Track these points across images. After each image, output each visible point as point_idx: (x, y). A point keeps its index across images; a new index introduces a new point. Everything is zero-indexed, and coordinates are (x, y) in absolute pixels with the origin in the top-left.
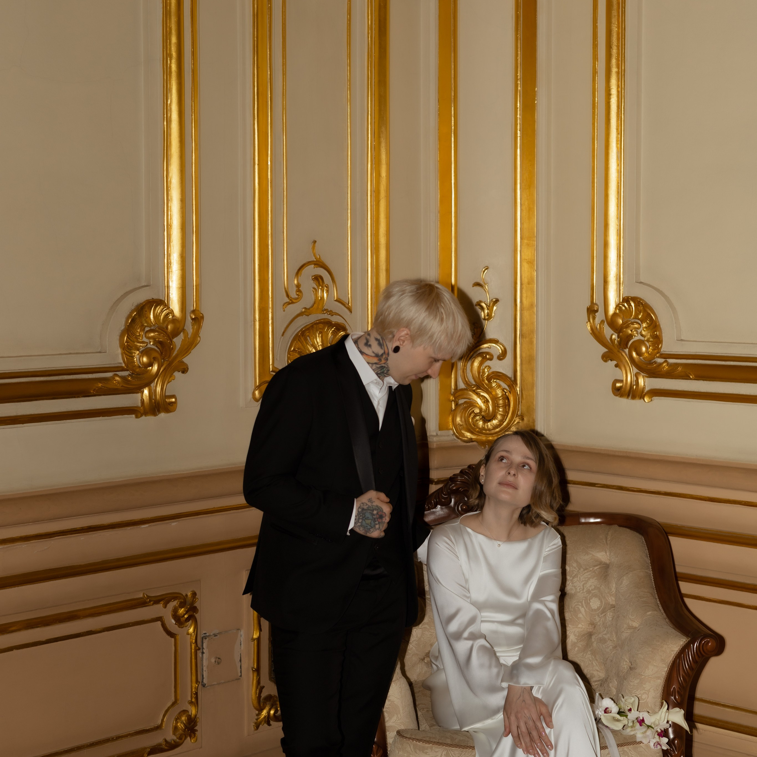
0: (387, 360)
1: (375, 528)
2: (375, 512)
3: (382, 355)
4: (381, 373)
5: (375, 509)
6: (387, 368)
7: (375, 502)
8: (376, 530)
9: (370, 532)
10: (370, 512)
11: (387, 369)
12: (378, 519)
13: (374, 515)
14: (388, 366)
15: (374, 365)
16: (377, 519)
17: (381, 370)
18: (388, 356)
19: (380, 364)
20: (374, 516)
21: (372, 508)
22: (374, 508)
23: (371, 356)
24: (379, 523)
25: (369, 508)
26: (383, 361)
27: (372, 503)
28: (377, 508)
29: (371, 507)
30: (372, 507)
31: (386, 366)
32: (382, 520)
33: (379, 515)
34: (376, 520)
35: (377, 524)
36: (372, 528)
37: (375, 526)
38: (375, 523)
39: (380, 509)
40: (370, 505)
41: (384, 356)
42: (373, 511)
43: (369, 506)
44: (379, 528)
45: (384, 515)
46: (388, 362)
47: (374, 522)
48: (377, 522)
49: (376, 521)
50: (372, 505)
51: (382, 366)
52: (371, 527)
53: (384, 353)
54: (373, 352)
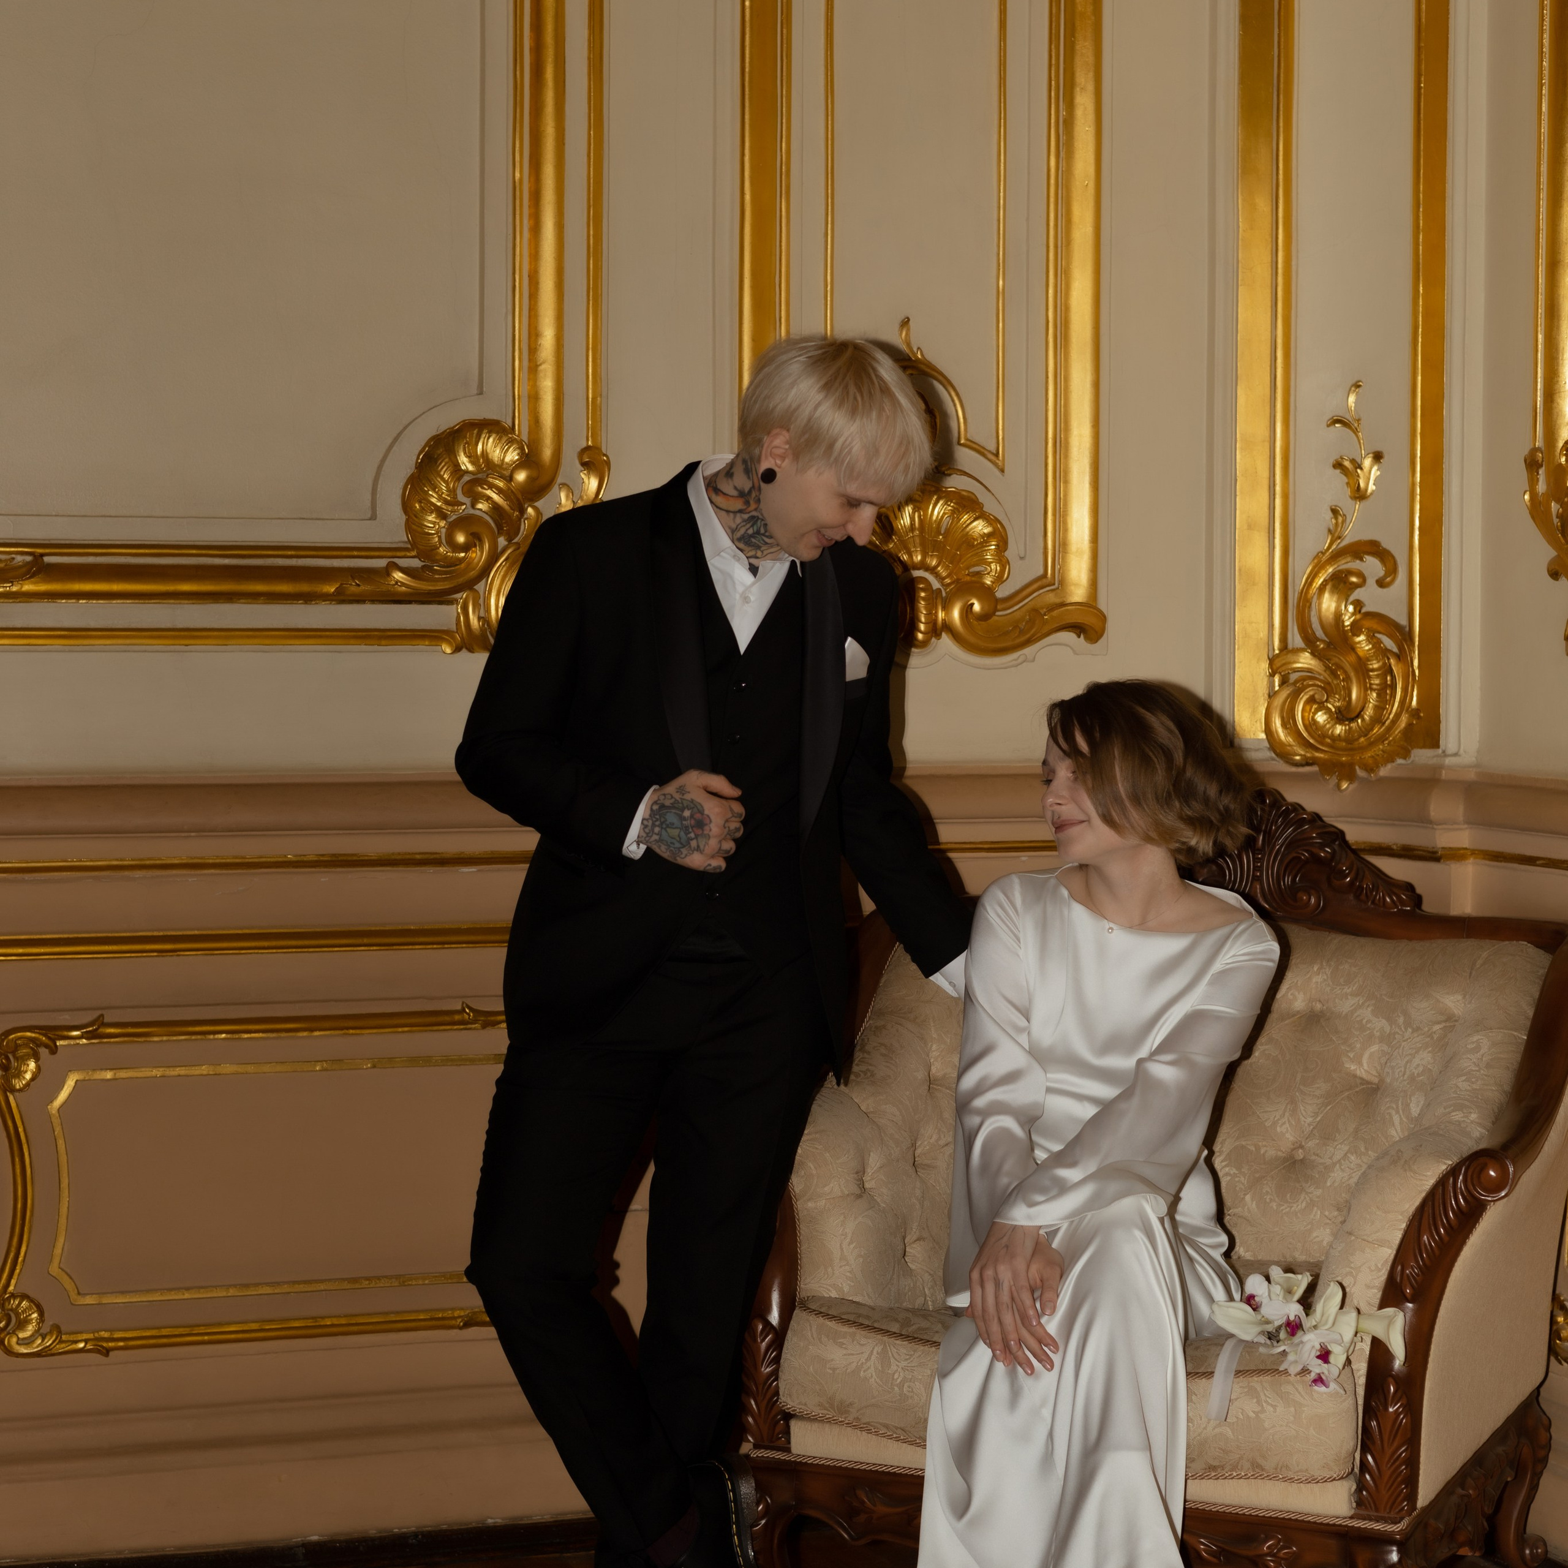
0: (758, 501)
1: (690, 846)
2: (687, 813)
3: (750, 492)
4: (754, 533)
5: (687, 806)
6: (763, 520)
7: (689, 792)
8: (693, 851)
9: (683, 856)
10: (675, 813)
11: (763, 522)
12: (694, 829)
13: (685, 819)
14: (762, 515)
15: (738, 515)
16: (692, 828)
17: (752, 526)
18: (760, 494)
19: (749, 513)
20: (684, 822)
21: (681, 805)
22: (685, 805)
23: (732, 496)
24: (697, 837)
25: (676, 805)
26: (753, 506)
27: (683, 794)
28: (692, 806)
29: (678, 803)
30: (682, 803)
31: (760, 517)
32: (703, 830)
33: (695, 819)
34: (690, 830)
35: (692, 839)
36: (684, 846)
37: (689, 843)
38: (689, 836)
39: (699, 807)
40: (678, 799)
41: (753, 495)
42: (683, 810)
43: (676, 800)
44: (698, 846)
45: (707, 821)
46: (762, 506)
47: (686, 834)
48: (692, 835)
49: (690, 833)
50: (681, 799)
51: (753, 517)
52: (681, 844)
53: (753, 487)
54: (735, 488)
